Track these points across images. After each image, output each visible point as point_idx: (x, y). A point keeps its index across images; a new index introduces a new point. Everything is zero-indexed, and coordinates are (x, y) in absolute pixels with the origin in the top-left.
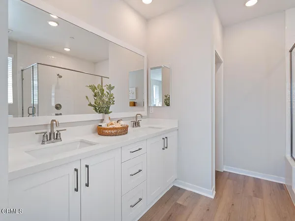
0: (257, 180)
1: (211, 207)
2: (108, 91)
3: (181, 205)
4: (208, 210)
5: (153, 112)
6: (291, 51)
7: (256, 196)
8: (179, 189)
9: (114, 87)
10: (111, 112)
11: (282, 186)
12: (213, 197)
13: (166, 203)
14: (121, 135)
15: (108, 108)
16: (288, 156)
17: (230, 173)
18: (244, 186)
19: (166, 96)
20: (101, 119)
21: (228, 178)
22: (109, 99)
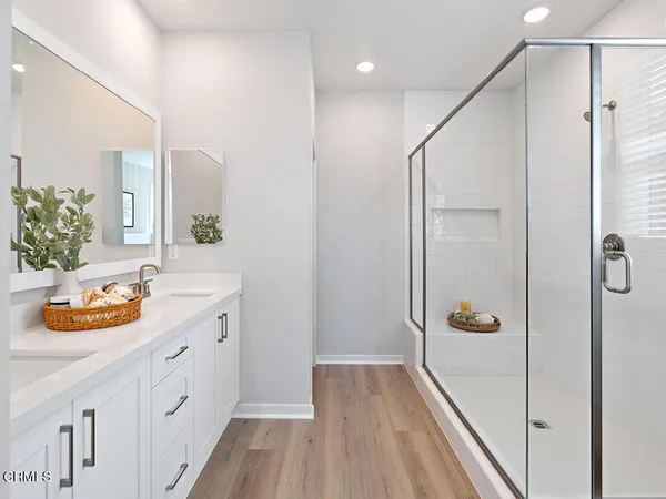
0: (368, 368)
1: (313, 434)
2: (75, 207)
3: (260, 451)
4: (310, 441)
5: (176, 257)
6: (410, 157)
7: (373, 393)
8: (246, 421)
9: (92, 196)
10: (84, 264)
11: (400, 368)
12: (311, 416)
13: (227, 459)
14: (129, 321)
15: (75, 253)
16: (407, 320)
17: (327, 365)
18: (354, 382)
19: (196, 218)
20: (50, 284)
21: (327, 377)
22: (78, 229)
